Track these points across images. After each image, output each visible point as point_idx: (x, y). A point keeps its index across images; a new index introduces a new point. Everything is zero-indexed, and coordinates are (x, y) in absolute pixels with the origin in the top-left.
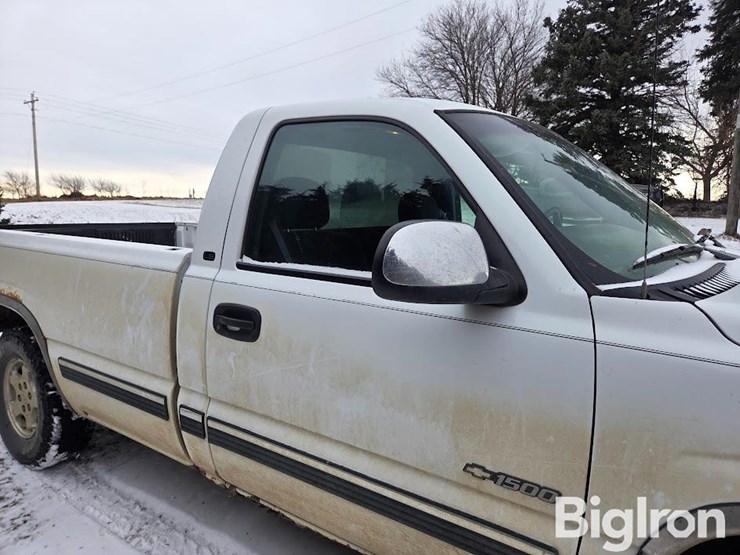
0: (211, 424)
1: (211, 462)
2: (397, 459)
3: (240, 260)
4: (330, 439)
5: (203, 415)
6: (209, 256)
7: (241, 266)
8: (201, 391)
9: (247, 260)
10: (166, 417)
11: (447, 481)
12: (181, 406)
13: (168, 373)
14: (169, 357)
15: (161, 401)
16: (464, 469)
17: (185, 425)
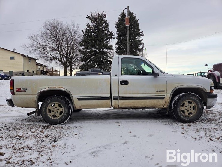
0: (120, 97)
1: (118, 103)
8: (117, 93)
11: (155, 93)
12: (113, 96)
14: (110, 90)
15: (109, 97)
16: (156, 91)
17: (114, 99)
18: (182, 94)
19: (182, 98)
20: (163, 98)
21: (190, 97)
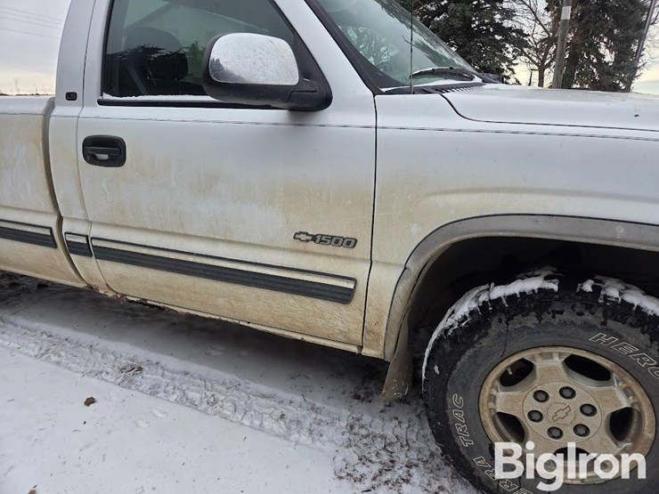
0: (95, 243)
1: (101, 277)
2: (247, 241)
3: (100, 98)
4: (196, 237)
5: (87, 237)
6: (71, 97)
7: (101, 103)
8: (83, 218)
9: (107, 97)
10: (55, 246)
11: (284, 249)
12: (65, 233)
13: (49, 207)
14: (48, 192)
15: (47, 232)
16: (294, 238)
17: (72, 248)
18: (516, 287)
19: (496, 327)
20: (343, 296)
21: (590, 327)
